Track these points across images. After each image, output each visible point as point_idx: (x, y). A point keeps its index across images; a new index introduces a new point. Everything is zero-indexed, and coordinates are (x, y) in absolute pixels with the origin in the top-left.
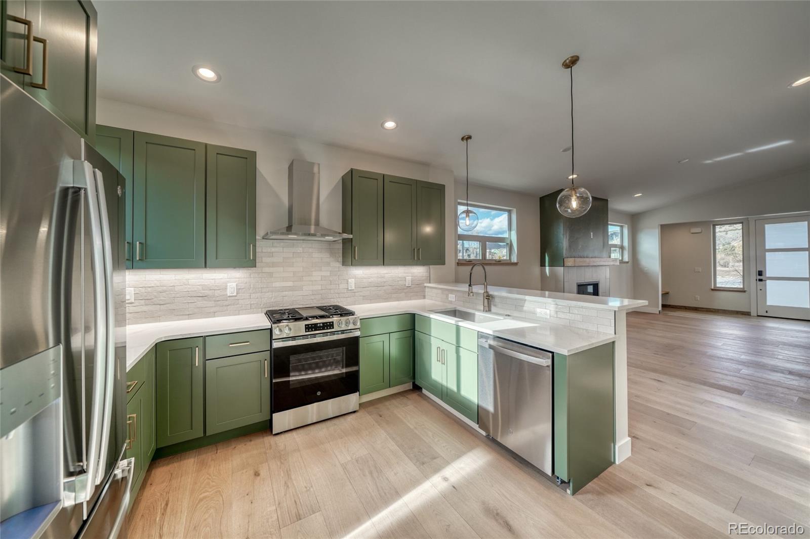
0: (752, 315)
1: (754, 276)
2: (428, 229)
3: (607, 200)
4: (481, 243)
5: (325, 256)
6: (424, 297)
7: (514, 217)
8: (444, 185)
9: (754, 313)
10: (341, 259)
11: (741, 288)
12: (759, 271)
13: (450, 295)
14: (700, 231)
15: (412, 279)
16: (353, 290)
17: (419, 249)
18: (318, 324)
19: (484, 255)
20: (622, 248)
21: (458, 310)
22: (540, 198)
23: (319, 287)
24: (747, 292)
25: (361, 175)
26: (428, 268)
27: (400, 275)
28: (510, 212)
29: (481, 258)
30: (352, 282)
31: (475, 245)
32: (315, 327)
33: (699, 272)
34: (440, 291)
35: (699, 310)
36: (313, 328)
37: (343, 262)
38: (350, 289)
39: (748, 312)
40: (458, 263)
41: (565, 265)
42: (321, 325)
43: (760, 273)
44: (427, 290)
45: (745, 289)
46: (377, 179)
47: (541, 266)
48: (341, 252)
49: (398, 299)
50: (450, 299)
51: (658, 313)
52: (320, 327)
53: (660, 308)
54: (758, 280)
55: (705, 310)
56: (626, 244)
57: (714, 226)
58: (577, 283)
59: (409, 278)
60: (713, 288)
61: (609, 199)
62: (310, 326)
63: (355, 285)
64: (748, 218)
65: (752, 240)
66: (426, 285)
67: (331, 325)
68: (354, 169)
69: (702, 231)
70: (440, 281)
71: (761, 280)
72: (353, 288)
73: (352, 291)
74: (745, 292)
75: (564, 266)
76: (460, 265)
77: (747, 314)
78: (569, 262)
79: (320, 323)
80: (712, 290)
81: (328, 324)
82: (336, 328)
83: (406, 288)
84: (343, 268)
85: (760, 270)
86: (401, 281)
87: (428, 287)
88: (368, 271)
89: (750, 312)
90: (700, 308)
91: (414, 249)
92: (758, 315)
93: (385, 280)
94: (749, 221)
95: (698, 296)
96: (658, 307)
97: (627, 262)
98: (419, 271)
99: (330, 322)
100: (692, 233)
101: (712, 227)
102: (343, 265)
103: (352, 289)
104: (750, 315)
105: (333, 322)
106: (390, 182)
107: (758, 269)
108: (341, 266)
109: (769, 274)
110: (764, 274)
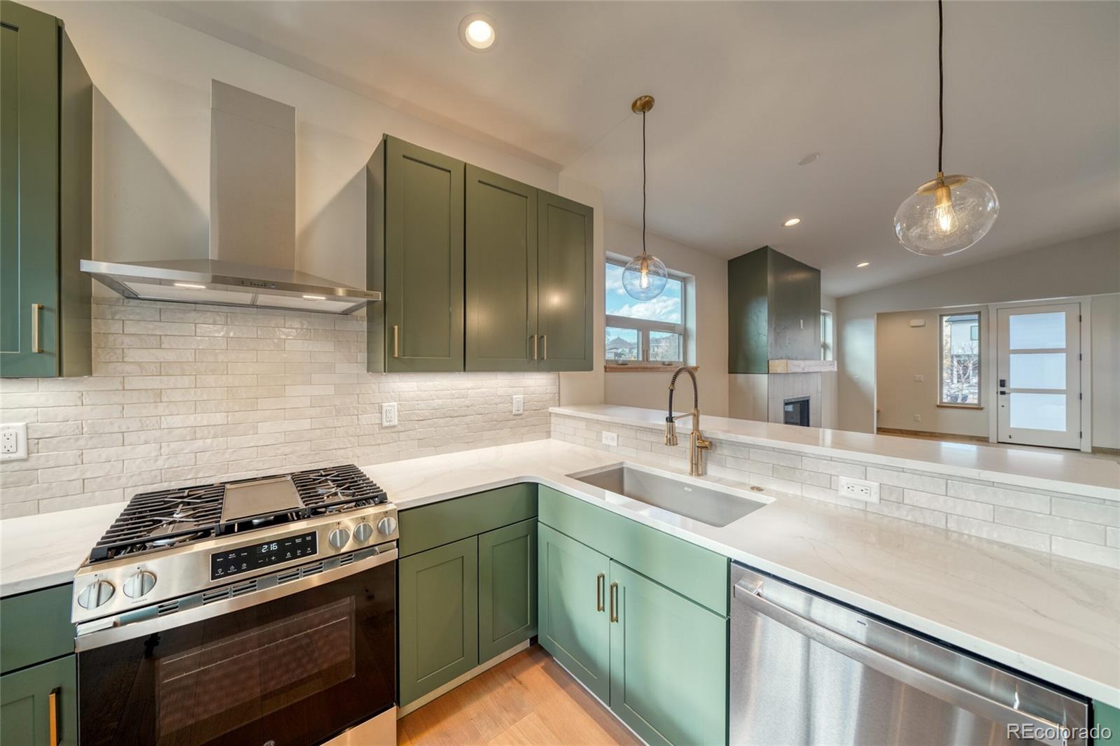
0: (990, 441)
1: (994, 387)
2: (555, 300)
3: (819, 271)
4: (641, 333)
5: (323, 349)
6: (548, 435)
7: (692, 291)
8: (592, 209)
9: (993, 439)
10: (363, 357)
11: (975, 404)
12: (1001, 381)
13: (605, 433)
15: (524, 398)
16: (395, 426)
17: (543, 337)
18: (261, 545)
19: (646, 352)
21: (629, 469)
22: (730, 262)
23: (306, 424)
24: (984, 410)
25: (407, 155)
26: (557, 376)
27: (501, 392)
28: (684, 281)
29: (641, 359)
30: (391, 407)
31: (631, 336)
32: (251, 557)
33: (920, 381)
34: (582, 425)
35: (920, 435)
36: (245, 560)
37: (368, 363)
38: (385, 424)
39: (986, 438)
40: (605, 367)
41: (770, 372)
42: (274, 547)
43: (1003, 384)
44: (554, 420)
45: (982, 406)
46: (450, 171)
47: (729, 373)
48: (366, 341)
49: (496, 442)
50: (604, 441)
52: (270, 553)
54: (999, 393)
55: (929, 434)
57: (941, 316)
58: (784, 400)
59: (518, 398)
60: (938, 404)
61: (822, 270)
62: (231, 556)
63: (399, 416)
64: (987, 306)
65: (993, 337)
66: (551, 409)
67: (307, 543)
68: (390, 136)
69: (924, 323)
70: (579, 402)
71: (1003, 393)
72: (396, 422)
73: (394, 430)
74: (981, 409)
75: (768, 373)
76: (610, 371)
77: (983, 440)
78: (778, 366)
79: (269, 543)
80: (938, 406)
81: (298, 541)
82: (323, 550)
83: (511, 417)
84: (369, 377)
85: (1003, 379)
86: (501, 403)
87: (557, 415)
88: (431, 383)
89: (988, 438)
91: (532, 337)
92: (999, 441)
93: (467, 402)
94: (988, 310)
95: (919, 416)
98: (537, 383)
99: (303, 536)
100: (913, 327)
101: (938, 318)
102: (368, 371)
103: (392, 424)
104: (988, 442)
105: (313, 534)
106: (479, 181)
107: (999, 379)
108: (366, 372)
109: (1013, 383)
110: (1007, 384)
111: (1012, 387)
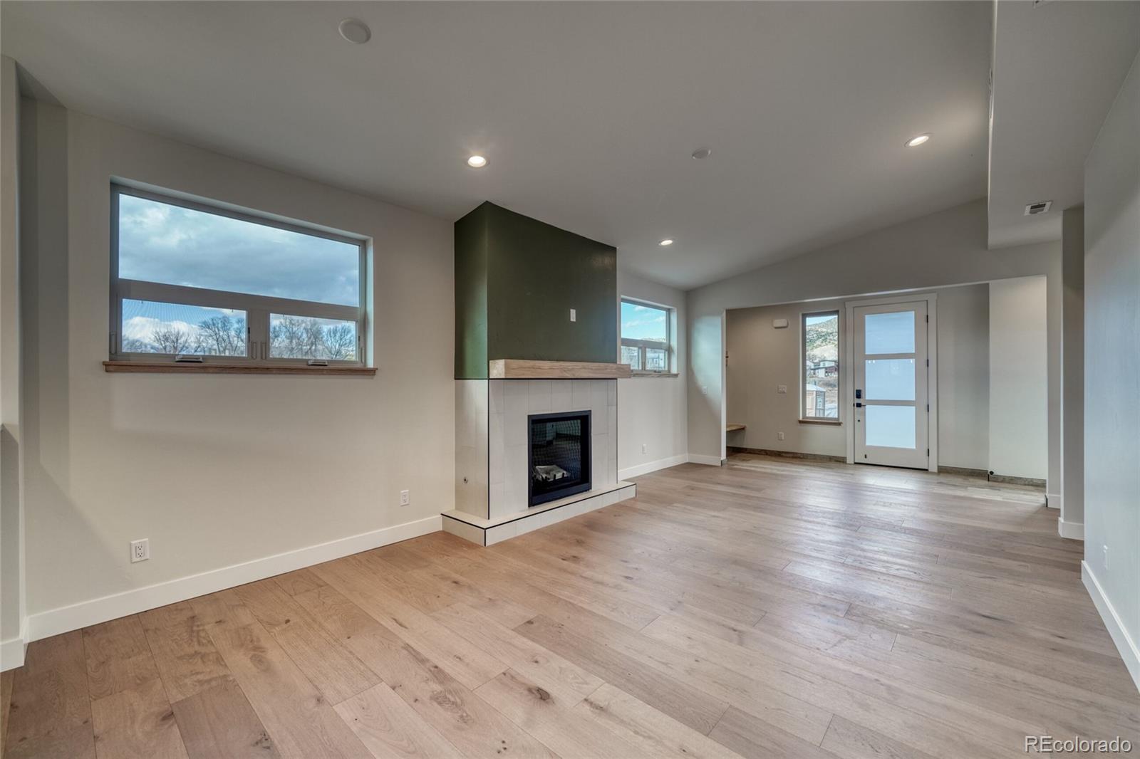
0: (848, 462)
1: (851, 398)
3: (615, 249)
7: (673, 318)
9: (850, 460)
11: (836, 419)
12: (857, 391)
14: (785, 325)
20: (669, 350)
24: (842, 425)
28: (668, 311)
35: (782, 456)
39: (843, 458)
43: (859, 394)
45: (840, 421)
51: (720, 465)
53: (723, 456)
54: (855, 405)
55: (791, 455)
56: (674, 343)
57: (804, 316)
58: (529, 416)
60: (801, 419)
61: (618, 248)
64: (844, 299)
65: (850, 340)
69: (788, 324)
71: (859, 405)
74: (840, 424)
77: (840, 461)
80: (801, 422)
85: (858, 389)
89: (846, 458)
90: (783, 452)
92: (856, 461)
94: (845, 304)
95: (783, 434)
96: (720, 455)
97: (676, 376)
100: (776, 328)
101: (801, 318)
104: (845, 463)
107: (856, 388)
109: (869, 395)
110: (862, 395)
111: (867, 398)
